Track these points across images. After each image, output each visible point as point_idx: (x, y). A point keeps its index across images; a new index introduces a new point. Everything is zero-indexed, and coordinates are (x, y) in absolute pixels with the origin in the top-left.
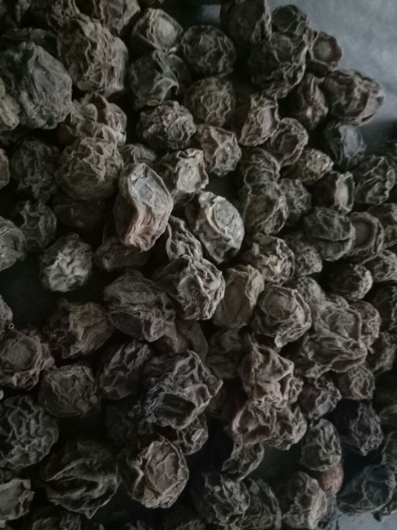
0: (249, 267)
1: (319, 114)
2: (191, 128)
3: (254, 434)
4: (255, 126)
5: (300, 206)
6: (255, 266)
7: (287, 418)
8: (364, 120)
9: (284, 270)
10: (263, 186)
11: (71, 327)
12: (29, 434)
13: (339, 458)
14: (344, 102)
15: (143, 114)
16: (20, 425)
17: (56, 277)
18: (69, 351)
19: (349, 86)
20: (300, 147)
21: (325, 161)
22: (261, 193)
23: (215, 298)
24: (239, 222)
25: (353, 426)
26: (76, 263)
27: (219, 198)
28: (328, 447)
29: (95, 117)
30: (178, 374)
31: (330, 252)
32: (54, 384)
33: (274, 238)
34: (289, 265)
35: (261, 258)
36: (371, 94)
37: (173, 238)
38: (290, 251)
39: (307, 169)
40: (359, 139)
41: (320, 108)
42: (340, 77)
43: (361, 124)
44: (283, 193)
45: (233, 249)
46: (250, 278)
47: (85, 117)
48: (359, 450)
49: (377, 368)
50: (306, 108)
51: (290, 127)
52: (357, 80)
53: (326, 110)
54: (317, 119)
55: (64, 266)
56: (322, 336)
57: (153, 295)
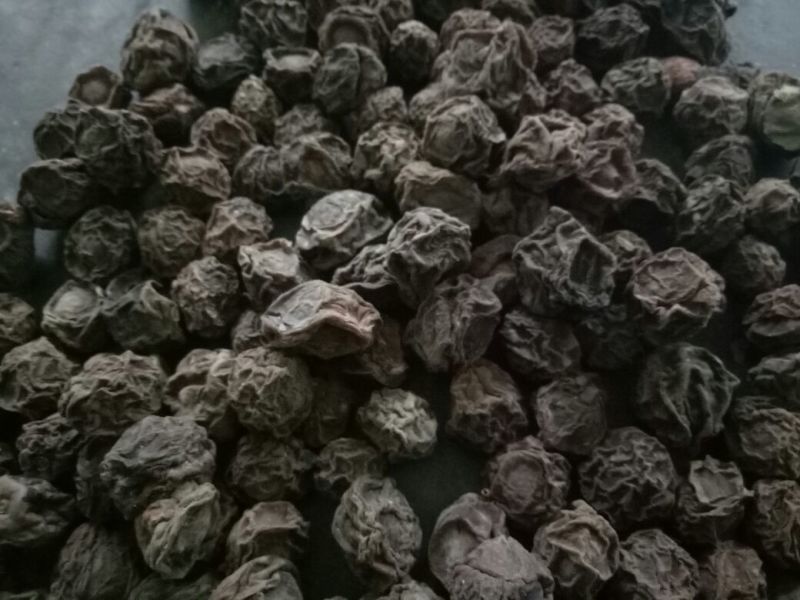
0: (398, 180)
1: (184, 96)
2: (210, 262)
3: (622, 169)
4: (205, 178)
5: (312, 118)
6: (396, 173)
7: (601, 130)
8: (190, 36)
9: (401, 136)
10: (286, 166)
11: (484, 411)
12: (630, 462)
13: (652, 61)
14: (167, 63)
15: (191, 327)
16: (618, 475)
17: (417, 432)
18: (517, 415)
19: (145, 56)
20: (232, 119)
21: (250, 87)
22: (296, 168)
23: (441, 218)
24: (337, 196)
25: (610, 43)
26: (398, 406)
27: (305, 222)
28: (637, 76)
29: (197, 387)
30: (543, 265)
31: (375, 75)
32: (562, 433)
33: (357, 149)
34: (394, 130)
35: (386, 166)
36: (157, 25)
37: (361, 280)
38: (375, 128)
39: (261, 110)
40: (217, 42)
41: (176, 94)
42: (132, 67)
43: (196, 40)
44: (295, 141)
45: (374, 204)
46: (412, 178)
47: (198, 402)
48: (641, 36)
49: (530, 13)
50: (177, 113)
51: (203, 132)
52: (137, 44)
53: (178, 87)
54: (192, 99)
55: (402, 421)
56: (489, 81)
57: (439, 302)
